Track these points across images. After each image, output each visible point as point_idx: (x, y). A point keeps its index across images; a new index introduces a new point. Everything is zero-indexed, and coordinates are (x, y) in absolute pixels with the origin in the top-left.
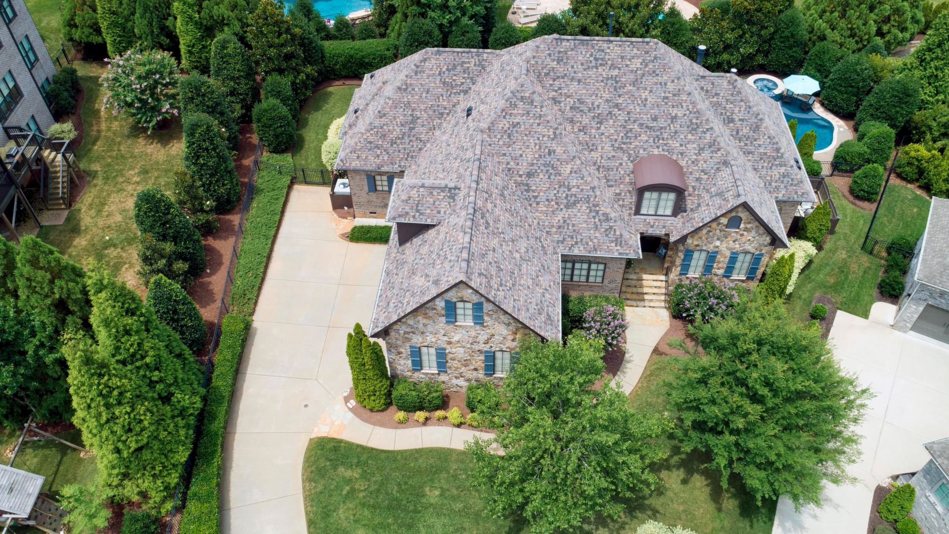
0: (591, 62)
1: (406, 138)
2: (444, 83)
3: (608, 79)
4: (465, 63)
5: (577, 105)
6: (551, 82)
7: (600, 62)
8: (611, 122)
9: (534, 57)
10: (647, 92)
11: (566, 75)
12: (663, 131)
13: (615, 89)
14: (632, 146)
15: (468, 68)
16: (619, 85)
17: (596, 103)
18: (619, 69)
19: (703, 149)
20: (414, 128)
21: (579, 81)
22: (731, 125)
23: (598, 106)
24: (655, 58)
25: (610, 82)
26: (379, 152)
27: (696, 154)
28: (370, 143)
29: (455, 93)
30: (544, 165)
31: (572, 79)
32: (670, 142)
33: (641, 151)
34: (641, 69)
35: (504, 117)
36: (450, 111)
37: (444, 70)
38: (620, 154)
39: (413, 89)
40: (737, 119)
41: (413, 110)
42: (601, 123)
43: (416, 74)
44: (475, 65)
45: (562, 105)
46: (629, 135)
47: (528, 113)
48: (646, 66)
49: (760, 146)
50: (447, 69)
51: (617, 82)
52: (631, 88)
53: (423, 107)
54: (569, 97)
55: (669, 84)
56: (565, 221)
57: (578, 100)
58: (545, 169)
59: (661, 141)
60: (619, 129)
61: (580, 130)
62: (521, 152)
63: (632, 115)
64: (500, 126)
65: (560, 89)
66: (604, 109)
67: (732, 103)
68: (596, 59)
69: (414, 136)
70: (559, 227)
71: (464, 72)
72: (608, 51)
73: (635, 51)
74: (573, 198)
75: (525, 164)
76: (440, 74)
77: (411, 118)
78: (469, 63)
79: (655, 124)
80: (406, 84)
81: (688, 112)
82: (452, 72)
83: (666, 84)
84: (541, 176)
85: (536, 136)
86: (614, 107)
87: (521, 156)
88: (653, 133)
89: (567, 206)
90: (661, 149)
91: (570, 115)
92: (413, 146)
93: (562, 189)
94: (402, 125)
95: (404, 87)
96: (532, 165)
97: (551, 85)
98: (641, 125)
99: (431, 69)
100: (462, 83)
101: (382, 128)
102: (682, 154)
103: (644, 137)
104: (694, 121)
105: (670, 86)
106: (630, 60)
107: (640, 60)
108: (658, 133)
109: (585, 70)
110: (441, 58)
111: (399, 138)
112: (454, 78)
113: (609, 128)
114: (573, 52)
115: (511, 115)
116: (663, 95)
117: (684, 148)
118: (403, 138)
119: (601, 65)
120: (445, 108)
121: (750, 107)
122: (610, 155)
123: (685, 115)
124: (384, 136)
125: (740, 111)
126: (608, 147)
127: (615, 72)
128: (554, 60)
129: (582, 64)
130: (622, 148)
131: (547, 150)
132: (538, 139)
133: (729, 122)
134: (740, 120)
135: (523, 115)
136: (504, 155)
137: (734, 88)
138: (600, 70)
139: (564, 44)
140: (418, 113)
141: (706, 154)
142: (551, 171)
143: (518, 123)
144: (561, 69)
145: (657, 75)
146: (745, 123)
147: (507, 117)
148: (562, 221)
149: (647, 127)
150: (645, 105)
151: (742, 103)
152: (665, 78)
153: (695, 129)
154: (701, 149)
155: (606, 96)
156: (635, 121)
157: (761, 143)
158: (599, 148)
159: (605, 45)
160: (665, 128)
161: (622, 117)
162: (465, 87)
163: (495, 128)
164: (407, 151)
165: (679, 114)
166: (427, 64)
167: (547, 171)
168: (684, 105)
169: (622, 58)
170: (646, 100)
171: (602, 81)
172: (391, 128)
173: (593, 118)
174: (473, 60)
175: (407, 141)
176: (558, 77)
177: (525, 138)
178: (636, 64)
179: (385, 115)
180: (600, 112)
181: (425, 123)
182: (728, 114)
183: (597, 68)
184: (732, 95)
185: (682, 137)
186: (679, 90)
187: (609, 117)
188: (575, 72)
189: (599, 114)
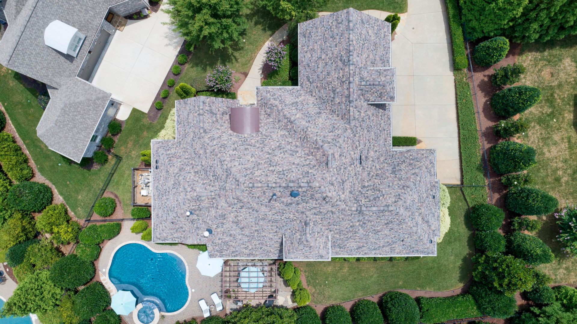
0: (287, 173)
1: (396, 164)
2: (379, 191)
3: (276, 165)
4: (368, 201)
5: (294, 153)
6: (311, 163)
7: (281, 173)
8: (273, 147)
9: (324, 174)
10: (251, 160)
11: (303, 166)
12: (241, 144)
13: (271, 161)
14: (260, 137)
15: (365, 199)
16: (269, 163)
17: (282, 154)
18: (269, 170)
19: (218, 138)
20: (392, 168)
21: (294, 164)
22: (196, 170)
23: (281, 153)
24: (245, 176)
25: (274, 164)
26: (411, 157)
27: (223, 135)
28: (417, 161)
29: (371, 186)
30: (312, 117)
31: (298, 164)
32: (237, 140)
33: (254, 135)
34: (255, 171)
35: (338, 135)
36: (372, 177)
37: (381, 198)
38: (267, 134)
39: (398, 187)
40: (193, 173)
41: (396, 177)
42: (279, 146)
43: (399, 195)
44: (361, 201)
45: (303, 153)
46: (262, 142)
47: (324, 137)
48: (251, 173)
49: (180, 162)
50: (379, 198)
51: (270, 164)
52: (262, 162)
53: (390, 179)
54: (300, 157)
55: (237, 165)
56: (298, 97)
57: (294, 155)
58: (311, 115)
59: (243, 140)
60: (268, 144)
61: (291, 143)
62: (326, 121)
63: (261, 150)
64: (340, 131)
65: (306, 160)
66: (277, 152)
67: (195, 180)
68: (284, 174)
69: (392, 165)
70: (300, 95)
71: (367, 197)
72: (276, 178)
73: (259, 179)
74: (294, 105)
75: (323, 117)
76: (384, 195)
77: (396, 173)
78: (366, 202)
79: (246, 147)
80: (404, 189)
81: (226, 152)
82: (376, 196)
83: (239, 164)
84: (313, 113)
85: (318, 128)
86: (271, 153)
87: (326, 120)
88: (248, 143)
89: (297, 102)
90: (243, 136)
91: (298, 149)
92: (391, 160)
93: (300, 108)
94: (401, 170)
95: (405, 188)
96: (318, 117)
97: (311, 161)
98: (254, 146)
99: (390, 197)
100: (367, 191)
101: (413, 168)
102: (231, 135)
103: (253, 141)
104: (223, 149)
105: (236, 163)
106: (262, 174)
107: (255, 175)
108: (244, 143)
109: (291, 169)
110: (385, 203)
111: (400, 164)
112: (373, 194)
113: (274, 145)
114: (299, 177)
115: (335, 136)
116: (241, 160)
117: (230, 138)
118: (398, 164)
119: (281, 172)
120: (375, 178)
121: (184, 179)
122: (273, 133)
123: (228, 151)
124: (410, 165)
125: (190, 177)
126: (274, 136)
127: (270, 169)
128: (311, 173)
129: (293, 171)
130: (266, 136)
131: (311, 122)
132: (317, 127)
133: (198, 171)
134: (191, 173)
135: (327, 136)
136: (335, 120)
137: (192, 188)
138: (281, 170)
139: (306, 181)
140: (392, 176)
141: (216, 136)
142: (308, 115)
143: (330, 132)
144: (306, 169)
145: (244, 168)
146: (188, 172)
147: (337, 135)
148: (299, 97)
149: (251, 145)
150: (252, 155)
151: (188, 180)
152: (240, 167)
153: (222, 145)
154: (220, 137)
155: (276, 158)
156: (259, 147)
157: (179, 163)
158: (279, 136)
159: (278, 181)
160: (240, 145)
161: (266, 149)
162: (365, 189)
163: (343, 130)
164: (394, 158)
165: (232, 152)
166: (394, 200)
167: (310, 115)
168: (228, 155)
169: (267, 175)
170: (252, 157)
171: (279, 164)
172: (407, 168)
173: (284, 148)
174: (363, 203)
175: (395, 163)
176: (307, 165)
177: (324, 127)
178: (257, 173)
179: (413, 174)
180: (280, 151)
181: (386, 171)
182: (198, 175)
183: (283, 170)
184: (194, 184)
185: (230, 142)
186: (231, 162)
187: (274, 149)
188: (297, 168)
189: (280, 150)
